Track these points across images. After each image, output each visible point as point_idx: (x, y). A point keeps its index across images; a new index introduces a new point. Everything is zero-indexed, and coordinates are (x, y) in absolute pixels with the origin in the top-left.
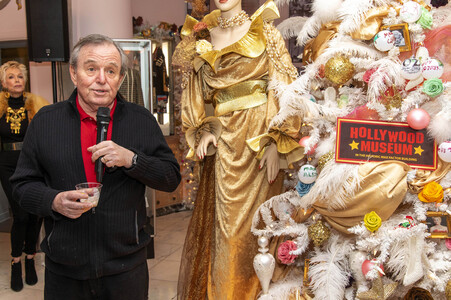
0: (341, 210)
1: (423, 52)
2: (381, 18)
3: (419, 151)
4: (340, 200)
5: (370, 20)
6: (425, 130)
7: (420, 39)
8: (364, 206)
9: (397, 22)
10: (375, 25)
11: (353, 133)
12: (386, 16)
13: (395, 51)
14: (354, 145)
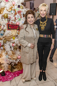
0: (9, 37)
1: (17, 14)
2: (11, 8)
3: (18, 28)
4: (8, 35)
5: (10, 8)
6: (18, 25)
7: (17, 12)
8: (12, 36)
9: (14, 9)
10: (11, 9)
11: (9, 26)
12: (12, 8)
13: (14, 13)
14: (10, 28)
